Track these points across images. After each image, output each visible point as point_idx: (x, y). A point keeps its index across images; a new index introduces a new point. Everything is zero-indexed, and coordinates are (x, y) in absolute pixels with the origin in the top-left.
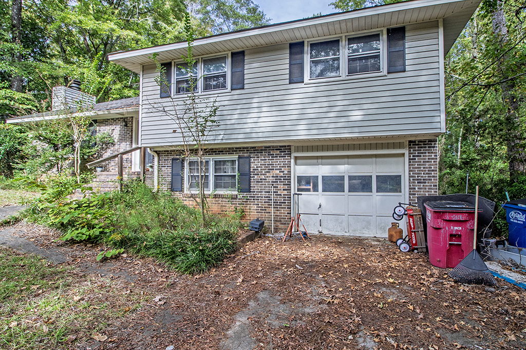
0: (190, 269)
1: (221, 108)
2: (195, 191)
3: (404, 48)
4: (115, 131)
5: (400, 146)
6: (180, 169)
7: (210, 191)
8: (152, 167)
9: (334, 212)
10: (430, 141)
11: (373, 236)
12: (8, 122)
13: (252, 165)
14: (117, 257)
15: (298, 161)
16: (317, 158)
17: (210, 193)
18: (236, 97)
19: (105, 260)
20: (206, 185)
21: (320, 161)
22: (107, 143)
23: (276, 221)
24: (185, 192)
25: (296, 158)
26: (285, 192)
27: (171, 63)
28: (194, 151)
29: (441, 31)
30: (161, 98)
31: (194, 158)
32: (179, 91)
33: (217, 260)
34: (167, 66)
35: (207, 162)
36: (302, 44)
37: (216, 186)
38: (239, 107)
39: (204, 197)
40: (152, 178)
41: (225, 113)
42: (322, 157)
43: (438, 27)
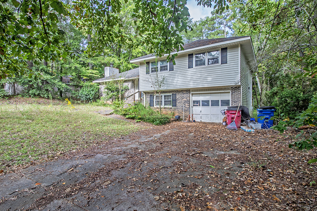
0: (157, 124)
1: (166, 77)
2: (158, 107)
3: (227, 55)
4: (129, 85)
5: (228, 89)
6: (153, 98)
7: (163, 106)
8: (143, 98)
9: (206, 114)
10: (239, 87)
11: (219, 122)
12: (93, 82)
13: (177, 97)
14: (140, 122)
15: (193, 95)
16: (200, 94)
17: (163, 107)
18: (170, 73)
19: (137, 122)
20: (161, 104)
21: (201, 95)
22: (127, 89)
23: (185, 117)
24: (154, 107)
25: (192, 94)
26: (188, 106)
27: (149, 62)
28: (157, 92)
29: (239, 48)
30: (146, 74)
31: (157, 95)
32: (152, 71)
33: (164, 123)
34: (148, 63)
35: (162, 96)
36: (192, 54)
37: (165, 104)
38: (172, 77)
39: (161, 108)
40: (143, 102)
41: (167, 79)
42: (201, 94)
43: (238, 47)
